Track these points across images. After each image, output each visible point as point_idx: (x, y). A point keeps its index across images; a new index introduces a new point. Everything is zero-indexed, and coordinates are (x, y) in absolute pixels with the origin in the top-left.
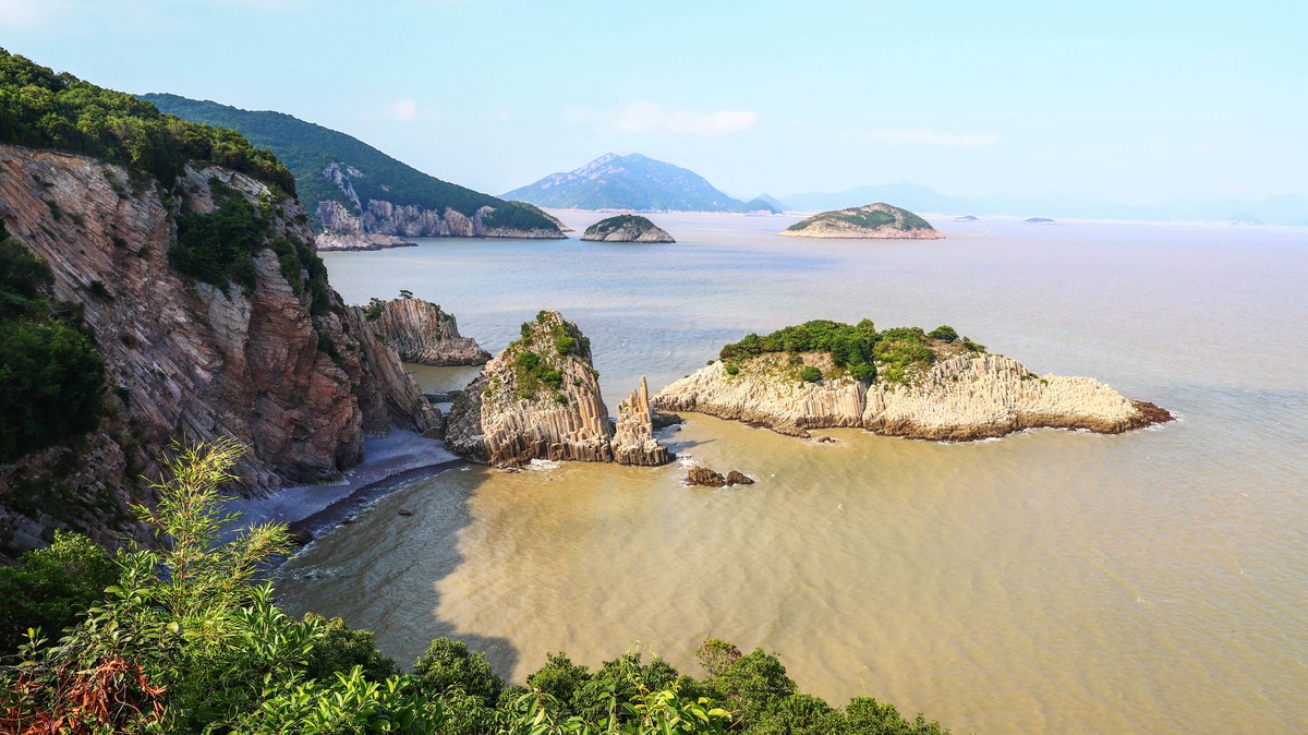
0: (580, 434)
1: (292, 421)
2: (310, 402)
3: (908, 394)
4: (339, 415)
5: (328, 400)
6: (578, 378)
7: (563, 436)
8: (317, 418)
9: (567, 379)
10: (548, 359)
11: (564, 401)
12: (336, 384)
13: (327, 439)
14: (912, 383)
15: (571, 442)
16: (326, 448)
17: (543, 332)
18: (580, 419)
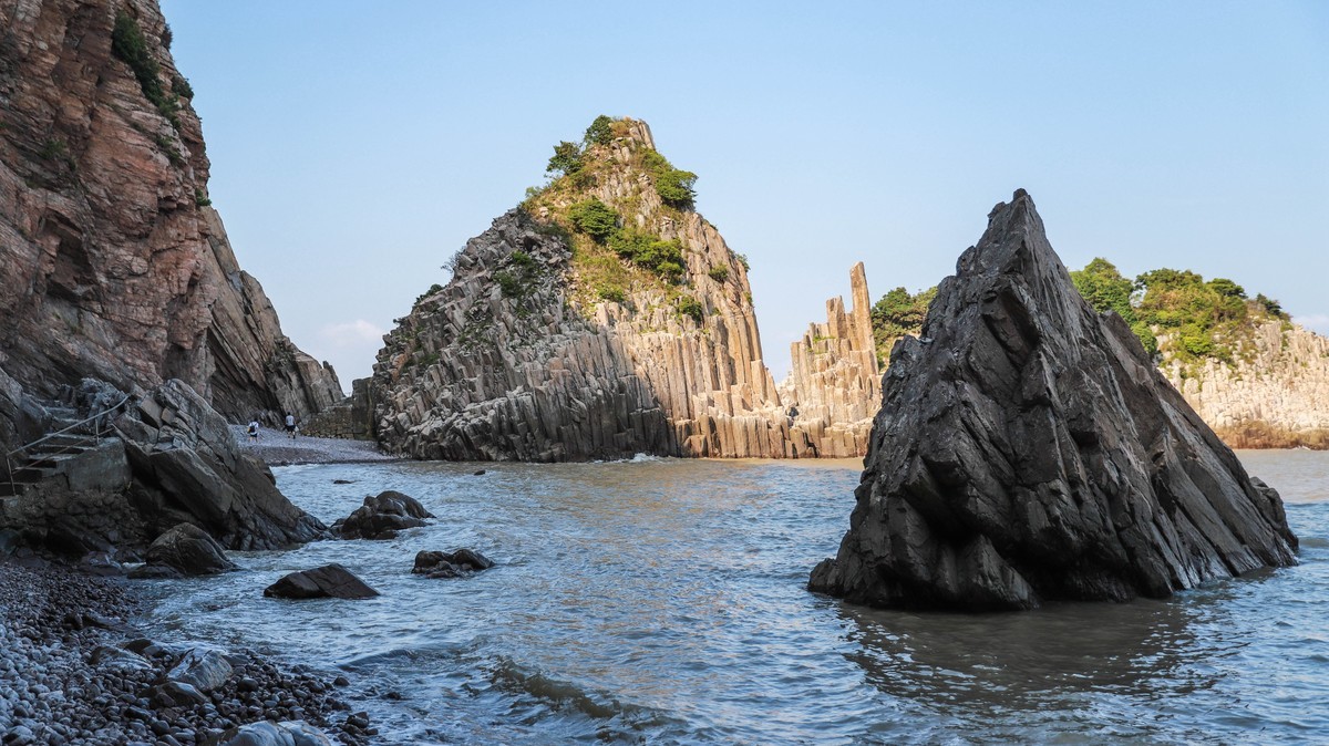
0: (736, 397)
1: (52, 222)
2: (95, 189)
3: (1236, 376)
4: (170, 256)
5: (146, 199)
6: (716, 265)
7: (699, 400)
8: (116, 243)
9: (697, 264)
10: (640, 219)
11: (696, 314)
12: (163, 160)
13: (144, 314)
14: (1235, 357)
15: (720, 413)
16: (142, 343)
17: (615, 162)
18: (731, 363)
